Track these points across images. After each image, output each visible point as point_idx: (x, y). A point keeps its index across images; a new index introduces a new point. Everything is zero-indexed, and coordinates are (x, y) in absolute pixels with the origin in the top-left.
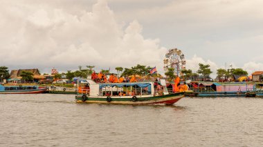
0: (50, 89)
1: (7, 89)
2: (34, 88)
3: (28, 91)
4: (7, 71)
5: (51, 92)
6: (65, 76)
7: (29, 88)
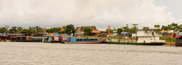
0: (107, 41)
1: (77, 40)
2: (96, 40)
3: (92, 42)
4: (73, 28)
5: (108, 43)
6: (116, 31)
7: (93, 40)
